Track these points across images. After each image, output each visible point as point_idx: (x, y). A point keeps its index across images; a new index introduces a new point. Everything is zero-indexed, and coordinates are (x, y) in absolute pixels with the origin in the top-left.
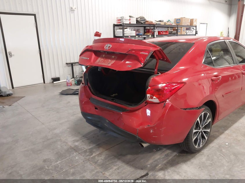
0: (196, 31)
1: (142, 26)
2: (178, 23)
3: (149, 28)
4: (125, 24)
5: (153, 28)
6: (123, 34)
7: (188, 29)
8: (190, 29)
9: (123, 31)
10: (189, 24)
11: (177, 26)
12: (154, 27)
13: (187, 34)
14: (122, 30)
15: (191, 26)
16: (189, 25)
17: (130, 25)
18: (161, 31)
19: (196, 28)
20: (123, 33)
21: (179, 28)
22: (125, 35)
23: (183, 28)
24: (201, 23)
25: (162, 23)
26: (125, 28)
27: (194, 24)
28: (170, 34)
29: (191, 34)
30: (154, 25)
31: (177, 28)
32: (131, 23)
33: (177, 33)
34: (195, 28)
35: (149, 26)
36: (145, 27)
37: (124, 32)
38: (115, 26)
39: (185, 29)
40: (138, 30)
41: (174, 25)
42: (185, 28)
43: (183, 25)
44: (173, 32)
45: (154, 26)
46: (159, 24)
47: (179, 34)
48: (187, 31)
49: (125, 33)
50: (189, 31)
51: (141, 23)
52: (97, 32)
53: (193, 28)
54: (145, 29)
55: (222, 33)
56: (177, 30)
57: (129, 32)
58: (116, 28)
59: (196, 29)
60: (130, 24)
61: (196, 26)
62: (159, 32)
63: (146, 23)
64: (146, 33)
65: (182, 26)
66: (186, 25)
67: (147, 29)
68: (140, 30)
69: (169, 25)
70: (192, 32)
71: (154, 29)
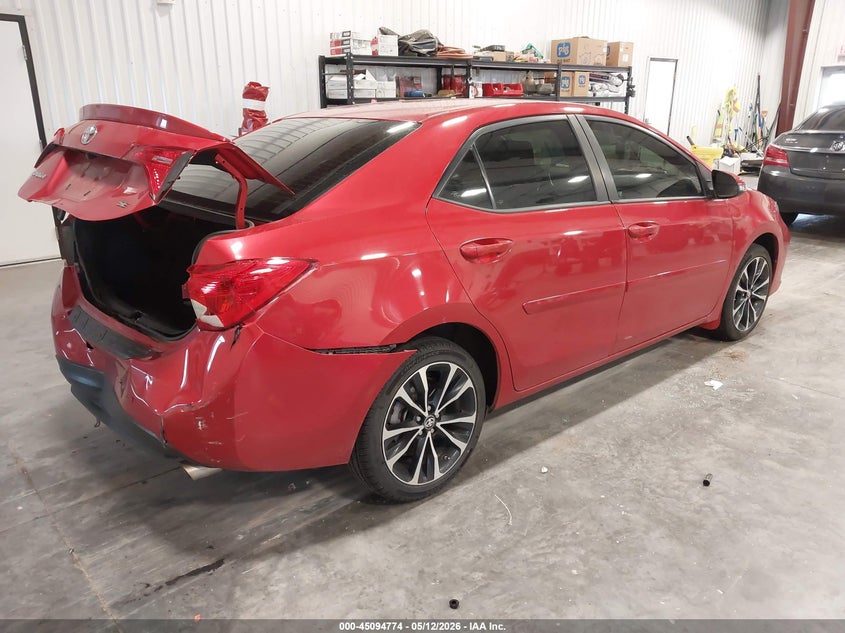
0: (630, 87)
1: (427, 67)
2: (563, 55)
3: (448, 72)
4: (354, 56)
5: (463, 72)
6: (351, 91)
7: (602, 77)
8: (608, 78)
9: (350, 82)
10: (603, 62)
11: (558, 65)
12: (468, 68)
13: (594, 95)
14: (344, 79)
15: (610, 66)
16: (604, 65)
17: (376, 62)
18: (495, 86)
19: (629, 74)
20: (349, 88)
21: (563, 74)
22: (357, 95)
23: (578, 74)
24: (652, 59)
25: (499, 57)
26: (358, 73)
27: (623, 60)
28: (530, 93)
29: (611, 95)
30: (467, 61)
31: (555, 75)
32: (380, 54)
33: (556, 91)
34: (625, 75)
35: (449, 67)
36: (439, 69)
37: (352, 85)
38: (324, 62)
39: (588, 78)
40: (412, 78)
41: (545, 64)
42: (587, 75)
43: (578, 63)
44: (541, 89)
45: (469, 65)
46: (489, 60)
47: (562, 94)
48: (597, 86)
49: (356, 87)
50: (604, 85)
51: (420, 54)
52: (252, 84)
53: (620, 77)
54: (439, 77)
55: (731, 93)
56: (556, 82)
57: (372, 84)
58: (329, 69)
59: (628, 80)
60: (375, 56)
61: (629, 70)
62: (485, 87)
63: (439, 53)
64: (444, 89)
65: (574, 68)
66: (591, 64)
67: (445, 77)
68: (420, 78)
69: (526, 63)
70: (614, 88)
71: (468, 76)
